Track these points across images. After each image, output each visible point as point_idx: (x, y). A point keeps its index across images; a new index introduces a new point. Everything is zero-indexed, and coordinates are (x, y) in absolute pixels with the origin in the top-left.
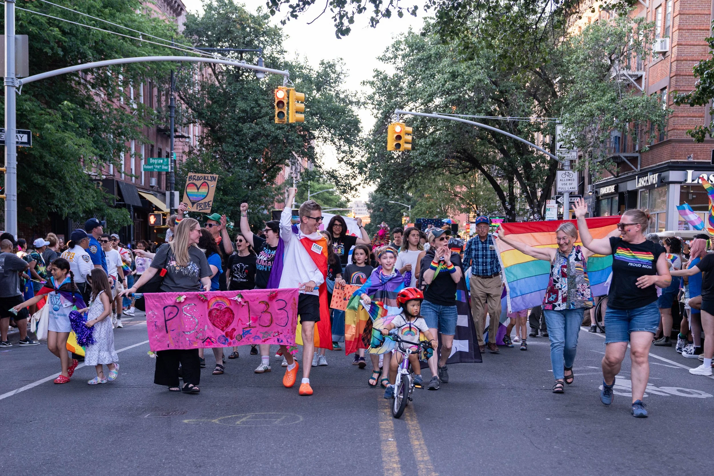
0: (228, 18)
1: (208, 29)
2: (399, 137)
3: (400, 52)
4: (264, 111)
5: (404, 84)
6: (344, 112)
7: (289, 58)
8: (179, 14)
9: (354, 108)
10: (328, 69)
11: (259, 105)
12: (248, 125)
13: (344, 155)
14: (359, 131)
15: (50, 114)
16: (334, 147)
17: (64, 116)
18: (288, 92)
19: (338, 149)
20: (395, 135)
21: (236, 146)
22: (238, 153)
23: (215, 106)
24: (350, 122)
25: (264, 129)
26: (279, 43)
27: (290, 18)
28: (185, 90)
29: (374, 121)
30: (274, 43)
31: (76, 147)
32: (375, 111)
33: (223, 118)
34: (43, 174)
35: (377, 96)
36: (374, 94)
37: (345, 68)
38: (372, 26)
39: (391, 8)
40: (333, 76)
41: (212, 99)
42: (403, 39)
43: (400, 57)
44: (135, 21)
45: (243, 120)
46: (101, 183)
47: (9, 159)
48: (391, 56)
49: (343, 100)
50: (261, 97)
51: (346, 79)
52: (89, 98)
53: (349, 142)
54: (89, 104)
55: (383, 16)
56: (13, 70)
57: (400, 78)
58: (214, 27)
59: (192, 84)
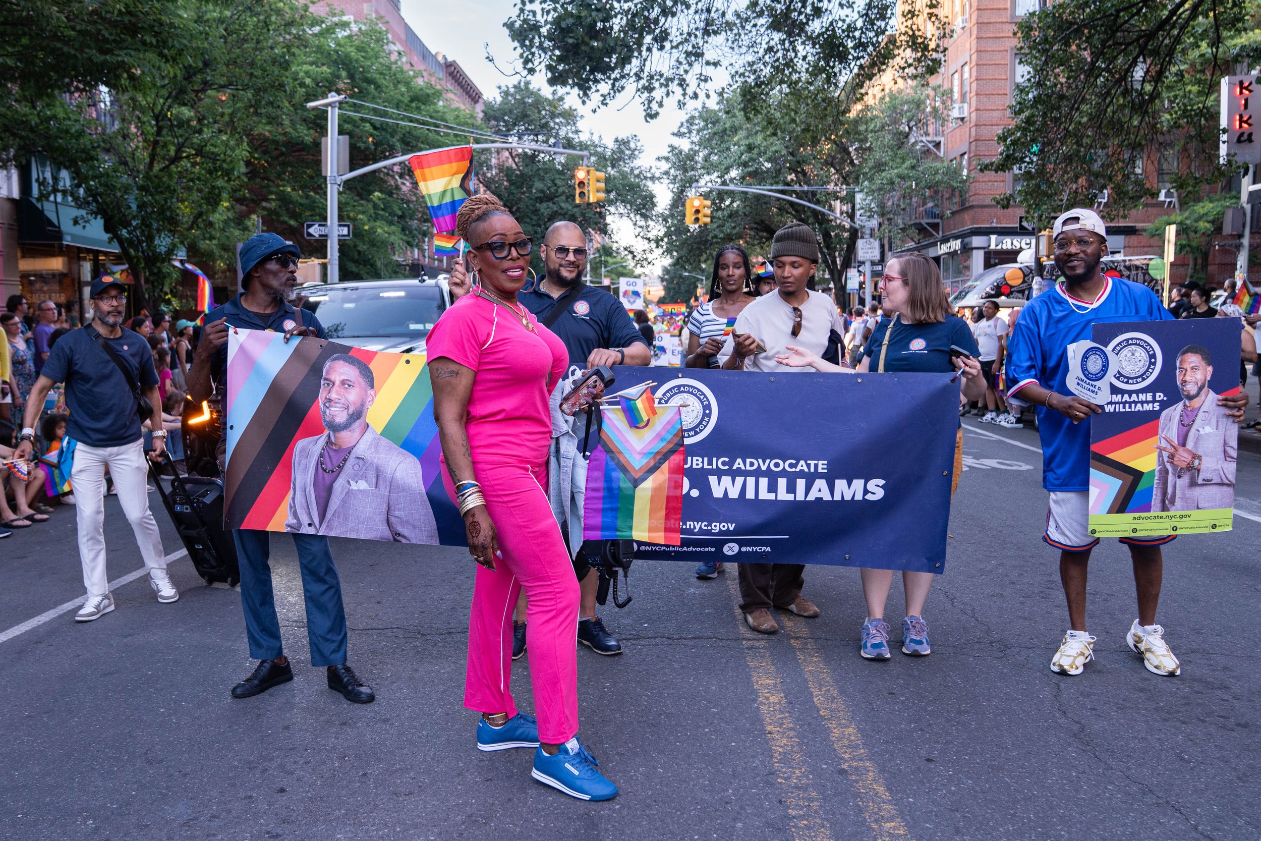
0: (524, 103)
1: (505, 114)
2: (697, 211)
3: (695, 127)
4: (560, 190)
5: (700, 158)
6: (639, 186)
7: (584, 137)
8: (476, 102)
9: (649, 183)
10: (622, 147)
11: (556, 185)
12: (545, 205)
13: (640, 230)
14: (655, 205)
15: (362, 205)
16: (630, 223)
17: (375, 206)
18: (588, 172)
19: (635, 224)
20: (694, 210)
21: (533, 225)
22: (536, 233)
23: (513, 187)
24: (645, 197)
25: (561, 208)
26: (574, 124)
27: (601, 106)
28: (484, 174)
29: (671, 195)
30: (569, 124)
31: (387, 235)
32: (671, 186)
33: (520, 199)
34: (356, 262)
35: (672, 171)
36: (670, 168)
37: (639, 144)
38: (680, 108)
39: (698, 91)
40: (627, 152)
41: (509, 181)
42: (697, 115)
43: (695, 132)
44: (439, 112)
45: (541, 200)
46: (408, 268)
47: (331, 251)
48: (686, 131)
49: (638, 176)
50: (557, 176)
51: (640, 155)
52: (397, 188)
53: (645, 217)
54: (397, 194)
55: (691, 98)
56: (335, 169)
57: (696, 153)
58: (511, 111)
59: (489, 168)
